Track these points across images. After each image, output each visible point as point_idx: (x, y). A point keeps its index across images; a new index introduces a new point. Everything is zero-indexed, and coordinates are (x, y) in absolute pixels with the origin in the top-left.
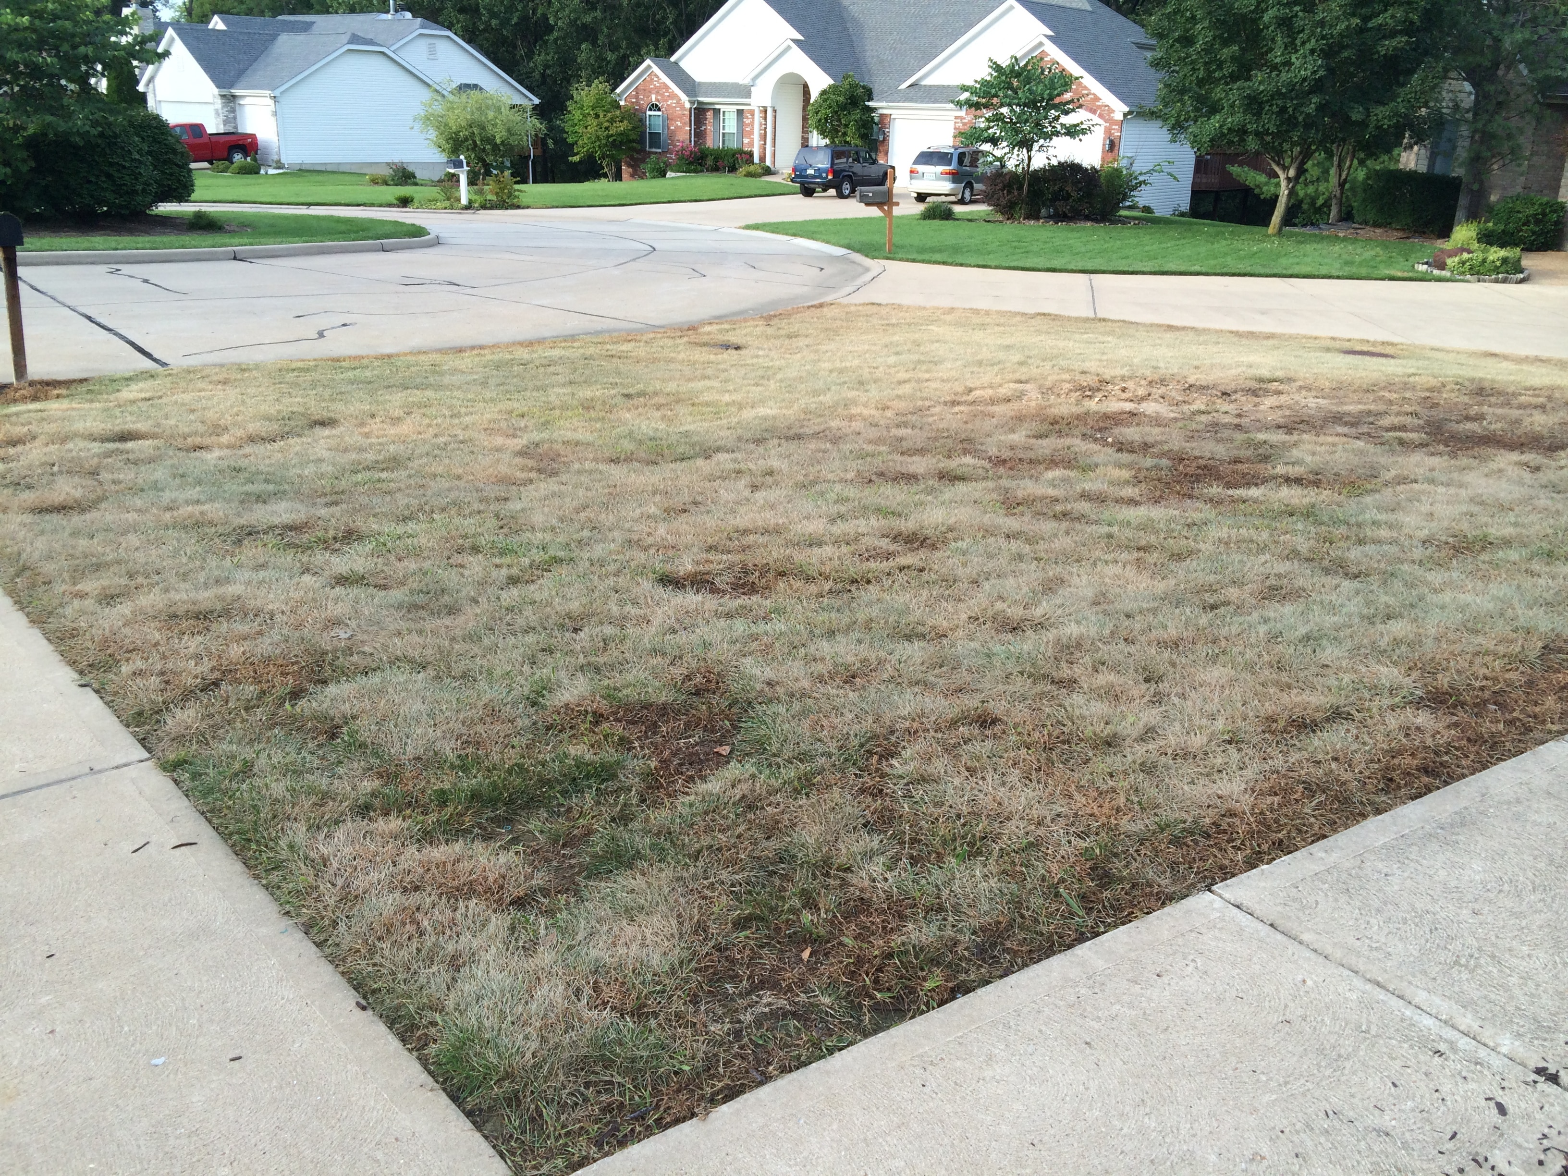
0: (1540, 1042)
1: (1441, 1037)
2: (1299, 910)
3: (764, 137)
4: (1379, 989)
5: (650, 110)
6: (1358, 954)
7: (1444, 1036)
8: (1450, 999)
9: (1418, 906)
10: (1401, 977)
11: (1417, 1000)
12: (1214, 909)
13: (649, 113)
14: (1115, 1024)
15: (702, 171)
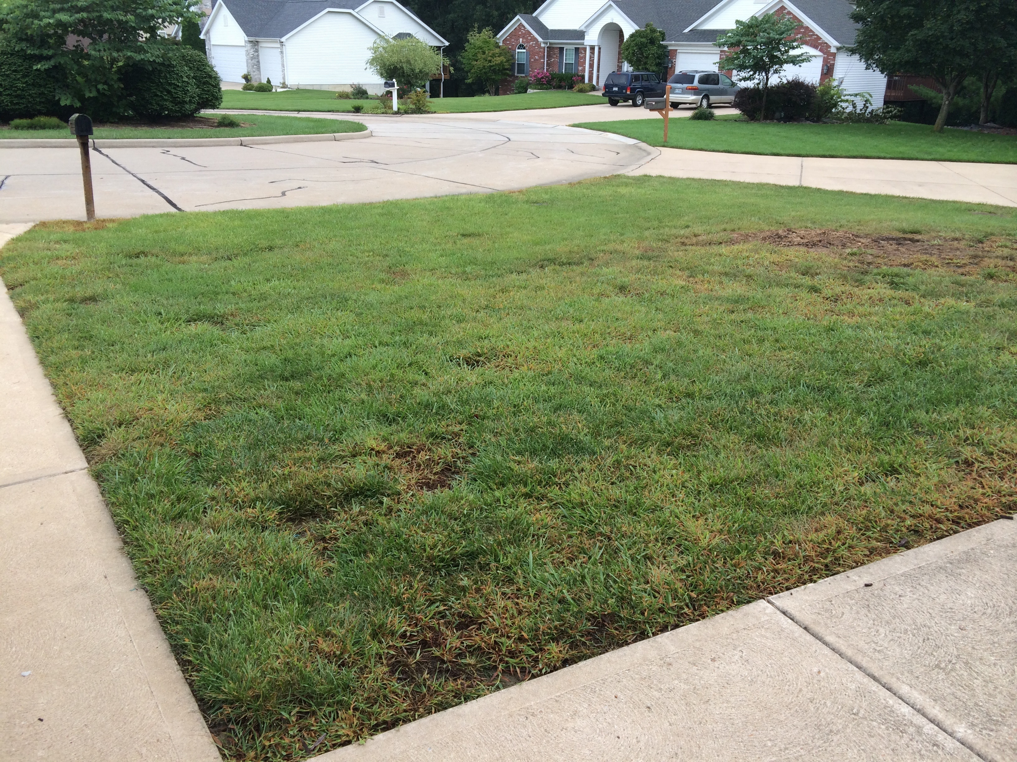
0: (988, 732)
1: (912, 722)
2: (828, 618)
3: (591, 66)
4: (873, 682)
5: (519, 48)
6: (864, 654)
7: (914, 722)
8: (925, 693)
9: (919, 621)
10: (893, 674)
11: (901, 692)
12: (765, 614)
13: (517, 50)
14: (672, 694)
15: (550, 88)
